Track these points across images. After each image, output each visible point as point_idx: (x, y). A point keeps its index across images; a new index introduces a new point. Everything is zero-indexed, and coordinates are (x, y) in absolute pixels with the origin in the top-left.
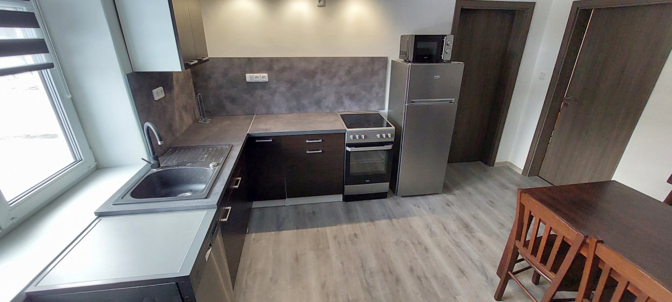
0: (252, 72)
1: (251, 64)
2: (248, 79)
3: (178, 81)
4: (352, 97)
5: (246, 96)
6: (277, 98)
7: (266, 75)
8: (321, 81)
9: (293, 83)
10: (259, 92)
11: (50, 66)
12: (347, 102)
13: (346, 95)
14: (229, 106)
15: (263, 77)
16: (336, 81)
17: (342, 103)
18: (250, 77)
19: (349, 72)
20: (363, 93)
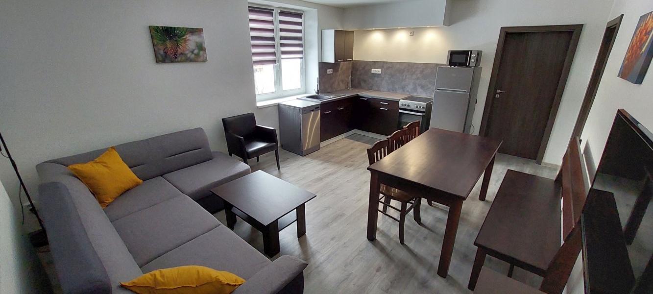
0: (375, 68)
1: (375, 64)
2: (372, 72)
3: (342, 69)
4: (422, 87)
5: (370, 80)
6: (384, 83)
7: (380, 70)
8: (406, 76)
9: (392, 76)
10: (376, 79)
11: (302, 58)
12: (419, 90)
13: (419, 85)
14: (363, 84)
15: (378, 71)
16: (414, 77)
17: (416, 89)
18: (374, 71)
19: (422, 72)
20: (430, 86)
